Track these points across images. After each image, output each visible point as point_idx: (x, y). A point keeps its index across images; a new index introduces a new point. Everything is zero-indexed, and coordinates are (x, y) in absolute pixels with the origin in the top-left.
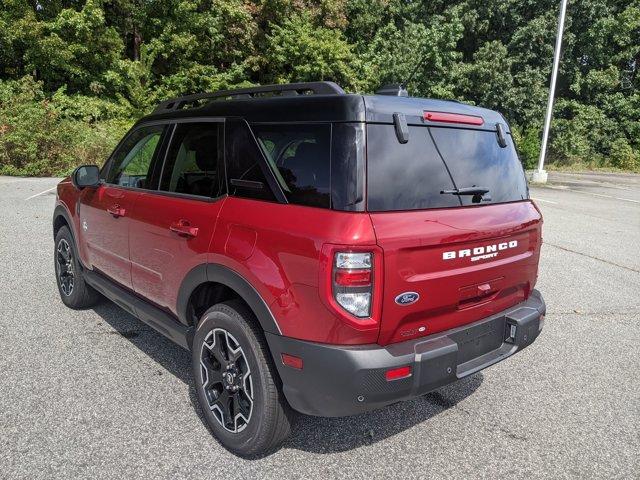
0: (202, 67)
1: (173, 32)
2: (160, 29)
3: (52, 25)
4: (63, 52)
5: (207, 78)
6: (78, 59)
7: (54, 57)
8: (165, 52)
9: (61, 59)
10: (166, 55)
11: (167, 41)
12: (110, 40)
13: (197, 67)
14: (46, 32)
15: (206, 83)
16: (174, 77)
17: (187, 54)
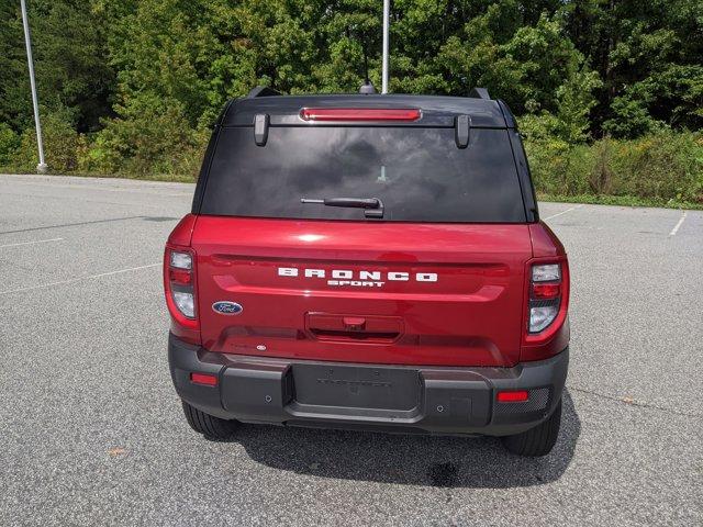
0: (681, 68)
1: (644, 31)
2: (628, 30)
3: (507, 47)
4: (514, 73)
5: (687, 81)
6: (530, 78)
7: (505, 78)
8: (633, 55)
9: (510, 81)
10: (632, 60)
11: (636, 43)
12: (564, 53)
13: (673, 68)
14: (502, 54)
15: (685, 87)
16: (639, 85)
17: (662, 54)
